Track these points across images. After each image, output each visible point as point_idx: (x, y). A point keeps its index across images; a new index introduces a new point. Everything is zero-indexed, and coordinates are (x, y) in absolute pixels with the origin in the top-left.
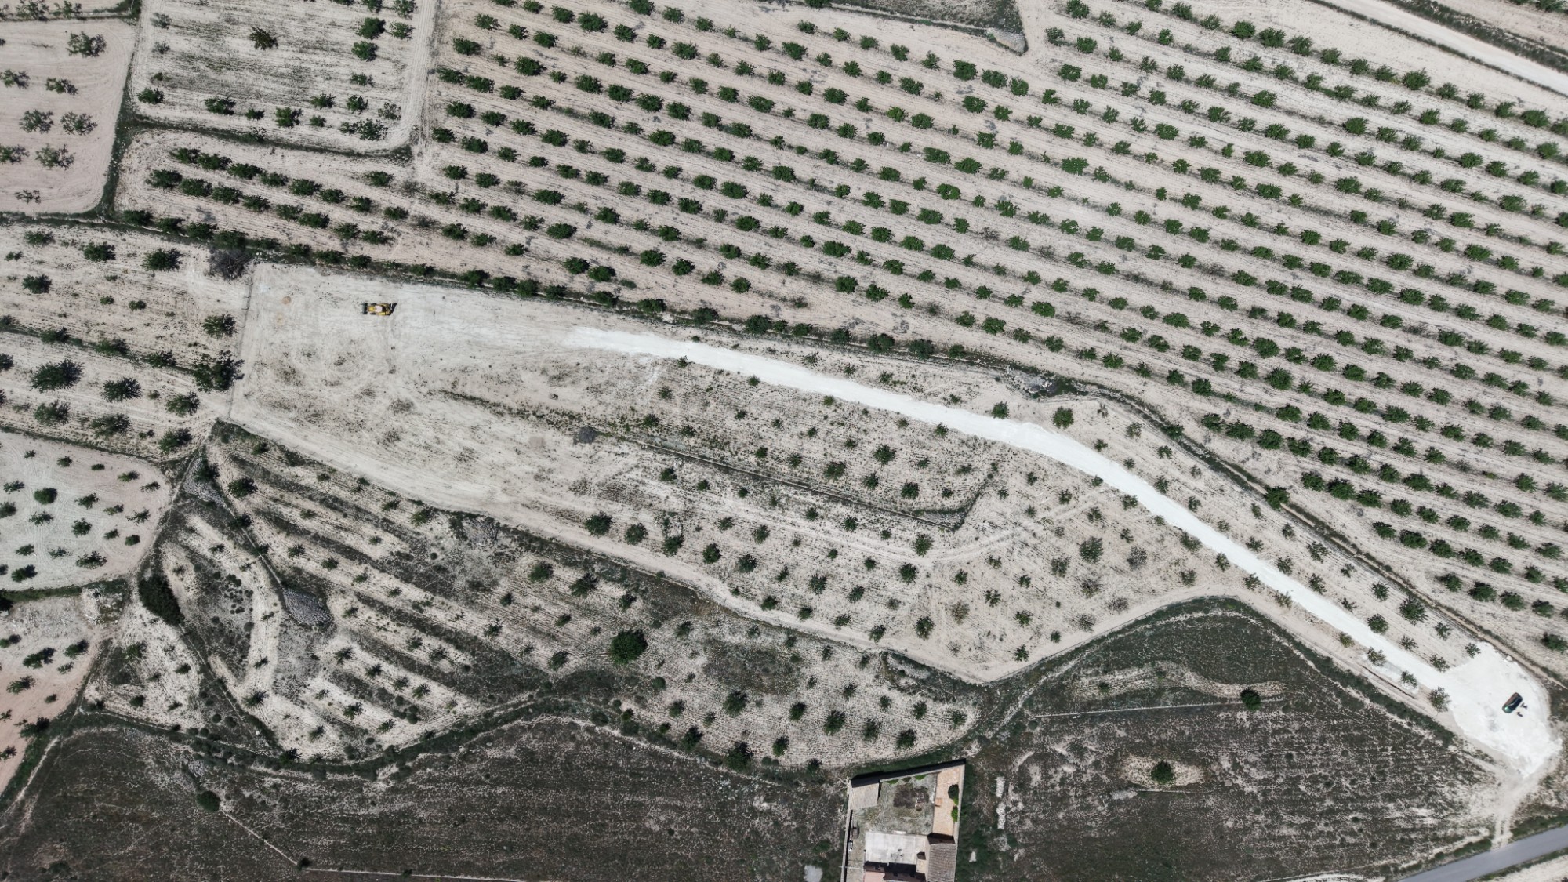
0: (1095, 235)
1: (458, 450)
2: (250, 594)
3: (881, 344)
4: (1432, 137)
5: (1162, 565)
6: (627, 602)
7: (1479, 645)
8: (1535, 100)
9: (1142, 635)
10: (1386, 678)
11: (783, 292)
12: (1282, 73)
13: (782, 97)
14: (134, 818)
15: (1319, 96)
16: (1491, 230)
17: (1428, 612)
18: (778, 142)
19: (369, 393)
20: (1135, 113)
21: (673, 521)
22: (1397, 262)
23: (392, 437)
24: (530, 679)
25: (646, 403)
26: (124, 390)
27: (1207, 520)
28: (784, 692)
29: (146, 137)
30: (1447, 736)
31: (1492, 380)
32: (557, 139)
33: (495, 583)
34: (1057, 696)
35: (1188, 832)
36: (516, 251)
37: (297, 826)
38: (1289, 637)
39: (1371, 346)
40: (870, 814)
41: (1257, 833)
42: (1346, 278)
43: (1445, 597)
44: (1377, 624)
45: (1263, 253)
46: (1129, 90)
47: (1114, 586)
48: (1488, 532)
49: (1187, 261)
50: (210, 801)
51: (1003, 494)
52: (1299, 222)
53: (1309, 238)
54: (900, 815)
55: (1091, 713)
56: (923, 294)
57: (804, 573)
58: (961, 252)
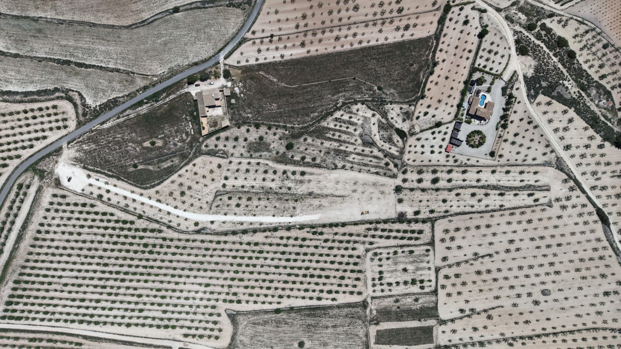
0: (199, 270)
1: (339, 184)
2: (381, 140)
3: (245, 232)
4: (121, 313)
5: (164, 194)
6: (293, 157)
7: (81, 192)
8: (97, 328)
9: (165, 176)
10: (103, 179)
11: (271, 239)
12: (162, 319)
13: (281, 285)
14: (397, 80)
15: (151, 316)
16: (101, 294)
17: (96, 197)
18: (280, 274)
19: (363, 193)
20: (195, 301)
21: (286, 178)
22: (123, 280)
23: (355, 184)
24: (311, 134)
25: (298, 205)
26: (420, 181)
27: (156, 207)
28: (250, 143)
29: (427, 241)
30: (84, 168)
31: (93, 257)
32: (332, 262)
33: (324, 154)
34: (183, 157)
35: (143, 130)
36: (336, 234)
37: (358, 87)
38: (129, 183)
39: (125, 259)
40: (223, 119)
41: (126, 134)
42: (135, 274)
43: (93, 202)
44: (108, 191)
45: (157, 275)
46: (198, 307)
47: (175, 186)
48: (86, 220)
49: (175, 269)
50: (380, 89)
51: (207, 203)
52: (150, 285)
53: (146, 281)
54: (215, 120)
55: (174, 154)
56: (237, 246)
57: (252, 172)
58: (230, 258)
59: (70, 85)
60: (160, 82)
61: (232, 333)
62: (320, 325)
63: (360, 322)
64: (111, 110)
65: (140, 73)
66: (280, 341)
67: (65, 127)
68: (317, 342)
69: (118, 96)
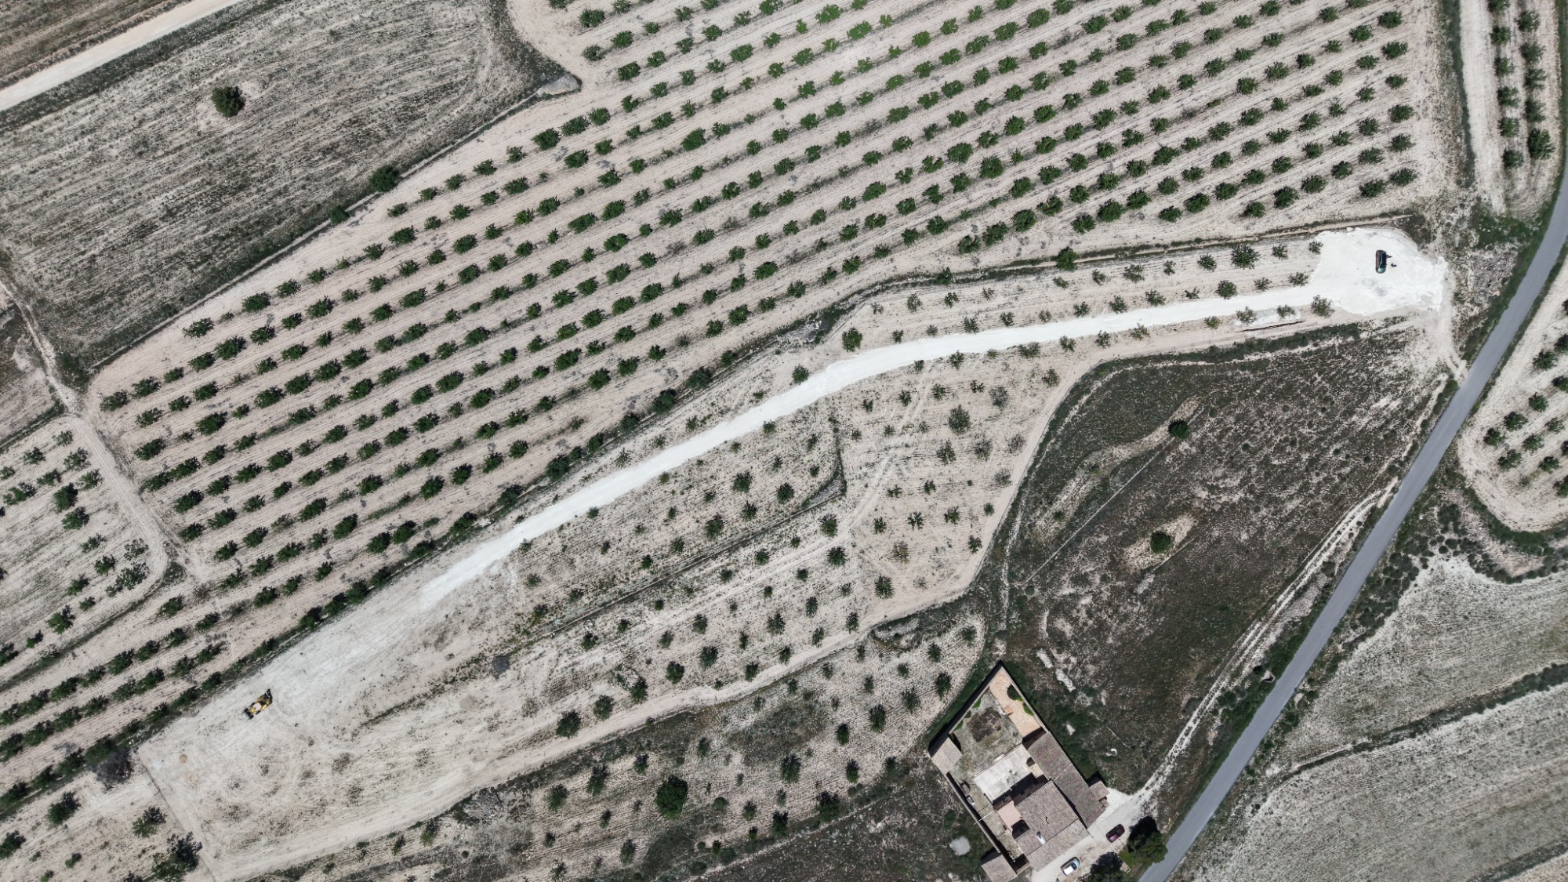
0: (756, 180)
1: (413, 759)
3: (666, 402)
5: (1023, 385)
6: (641, 764)
7: (1318, 239)
9: (1054, 452)
10: (1267, 324)
11: (557, 425)
13: (426, 279)
17: (1256, 248)
18: (452, 317)
19: (308, 775)
20: (707, 59)
21: (624, 673)
23: (355, 792)
25: (525, 602)
27: (1029, 322)
28: (821, 728)
30: (1352, 329)
31: (1154, 29)
32: (282, 459)
33: (530, 835)
34: (1028, 553)
35: (1218, 570)
36: (325, 571)
38: (1169, 357)
39: (1040, 82)
40: (965, 764)
41: (1271, 526)
42: (977, 46)
43: (1260, 225)
44: (1226, 290)
45: (895, 82)
46: (686, 46)
47: (1000, 433)
48: (1250, 148)
49: (844, 139)
51: (857, 435)
52: (903, 34)
53: (922, 40)
54: (988, 746)
55: (1066, 543)
56: (664, 337)
57: (759, 625)
58: (666, 280)
59: (1553, 587)
60: (1250, 771)
61: (512, 13)
62: (200, 211)
63: (56, 298)
64: (1369, 580)
65: (1335, 762)
66: (318, 75)
67: (1492, 437)
68: (178, 139)
69: (1370, 641)
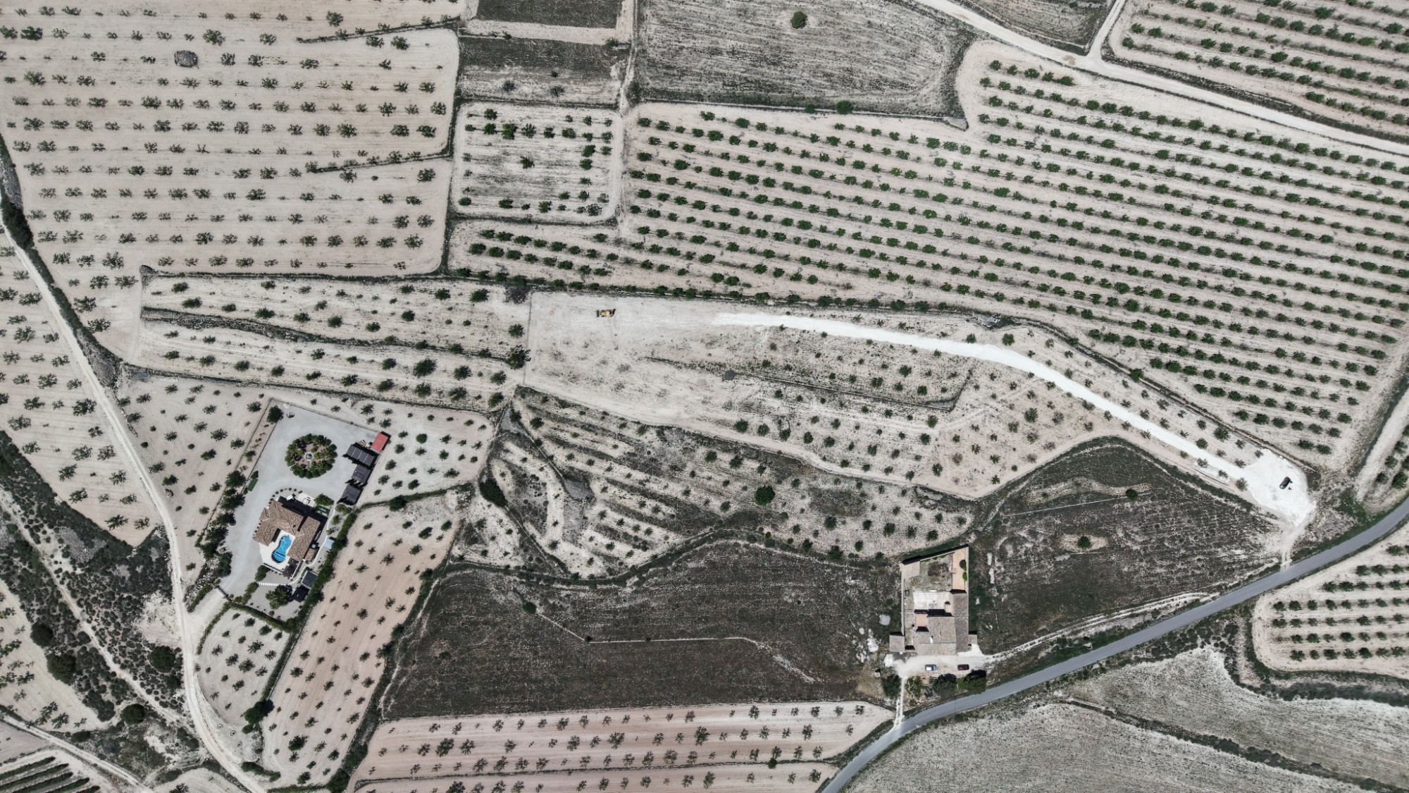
0: (1017, 231)
1: (658, 390)
2: (544, 484)
3: (898, 306)
4: (1208, 156)
5: (1073, 421)
6: (761, 470)
7: (1263, 451)
8: (1267, 130)
9: (1065, 463)
10: (1209, 474)
11: (838, 281)
12: (1117, 128)
13: (829, 169)
14: (486, 623)
15: (1140, 139)
16: (1248, 208)
17: (1230, 434)
18: (827, 195)
19: (604, 362)
20: (1034, 159)
21: (784, 421)
22: (1195, 231)
23: (620, 386)
24: (710, 519)
25: (762, 353)
26: (463, 373)
27: (1097, 392)
28: (858, 515)
29: (463, 225)
30: (1249, 506)
31: (1256, 295)
32: (700, 205)
33: (684, 466)
34: (1018, 503)
35: (1102, 576)
36: (682, 272)
37: (582, 618)
38: (1151, 456)
39: (1184, 282)
40: (915, 581)
41: (1142, 573)
42: (1166, 243)
43: (1240, 424)
44: (1202, 444)
45: (1115, 233)
46: (1029, 146)
47: (1046, 435)
48: (1261, 384)
49: (1072, 242)
50: (530, 608)
51: (977, 387)
52: (1135, 213)
53: (1142, 222)
54: (932, 581)
55: (1039, 511)
56: (919, 274)
57: (862, 446)
58: (940, 248)
59: (1256, 702)
60: (1048, 685)
61: (959, 72)
62: (747, 61)
63: (652, 54)
64: (1171, 633)
65: (1091, 712)
66: (848, 37)
67: (1279, 606)
68: (762, 20)
69: (1149, 664)
